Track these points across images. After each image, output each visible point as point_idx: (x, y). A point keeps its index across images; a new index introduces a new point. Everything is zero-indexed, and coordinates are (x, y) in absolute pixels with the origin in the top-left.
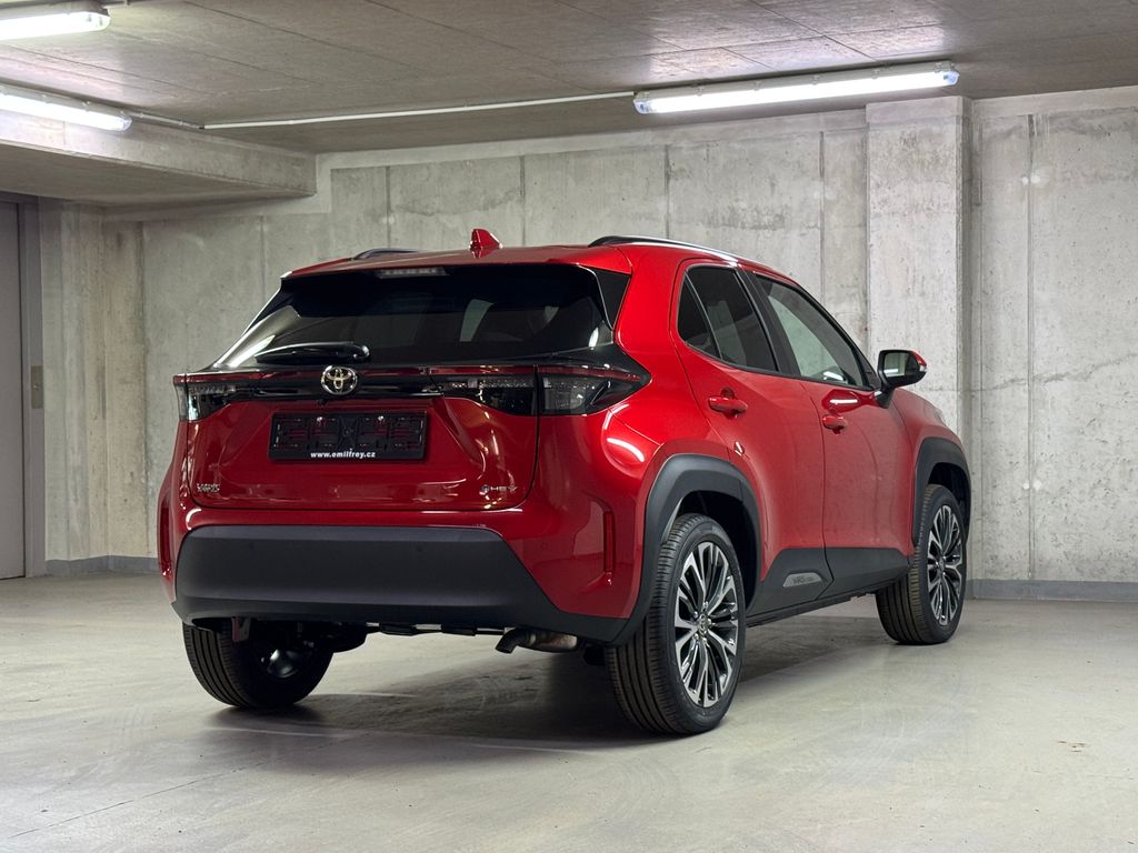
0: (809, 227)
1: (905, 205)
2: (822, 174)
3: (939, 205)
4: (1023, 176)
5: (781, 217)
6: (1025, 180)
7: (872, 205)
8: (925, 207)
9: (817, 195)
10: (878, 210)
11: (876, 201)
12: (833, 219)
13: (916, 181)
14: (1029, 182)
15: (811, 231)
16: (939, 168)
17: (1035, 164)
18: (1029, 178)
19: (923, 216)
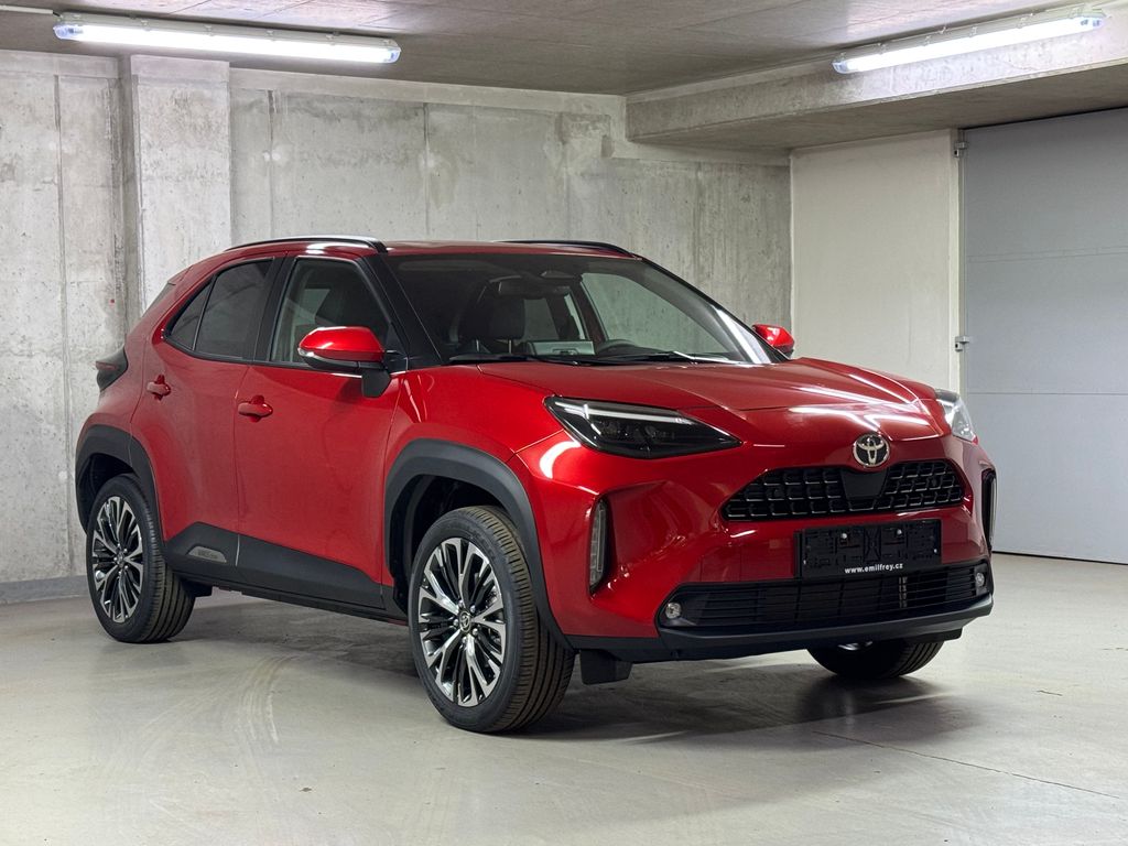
0: (44, 182)
1: (178, 169)
2: (58, 123)
3: (212, 174)
4: (264, 152)
5: (11, 168)
6: (267, 157)
7: (143, 167)
8: (199, 174)
9: (53, 146)
10: (150, 172)
11: (147, 163)
12: (72, 175)
13: (189, 145)
14: (271, 158)
15: (47, 186)
16: (212, 135)
17: (275, 141)
18: (270, 153)
19: (197, 183)
